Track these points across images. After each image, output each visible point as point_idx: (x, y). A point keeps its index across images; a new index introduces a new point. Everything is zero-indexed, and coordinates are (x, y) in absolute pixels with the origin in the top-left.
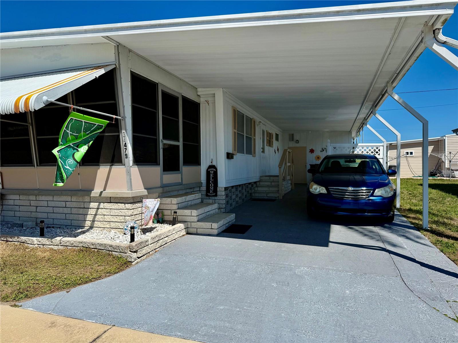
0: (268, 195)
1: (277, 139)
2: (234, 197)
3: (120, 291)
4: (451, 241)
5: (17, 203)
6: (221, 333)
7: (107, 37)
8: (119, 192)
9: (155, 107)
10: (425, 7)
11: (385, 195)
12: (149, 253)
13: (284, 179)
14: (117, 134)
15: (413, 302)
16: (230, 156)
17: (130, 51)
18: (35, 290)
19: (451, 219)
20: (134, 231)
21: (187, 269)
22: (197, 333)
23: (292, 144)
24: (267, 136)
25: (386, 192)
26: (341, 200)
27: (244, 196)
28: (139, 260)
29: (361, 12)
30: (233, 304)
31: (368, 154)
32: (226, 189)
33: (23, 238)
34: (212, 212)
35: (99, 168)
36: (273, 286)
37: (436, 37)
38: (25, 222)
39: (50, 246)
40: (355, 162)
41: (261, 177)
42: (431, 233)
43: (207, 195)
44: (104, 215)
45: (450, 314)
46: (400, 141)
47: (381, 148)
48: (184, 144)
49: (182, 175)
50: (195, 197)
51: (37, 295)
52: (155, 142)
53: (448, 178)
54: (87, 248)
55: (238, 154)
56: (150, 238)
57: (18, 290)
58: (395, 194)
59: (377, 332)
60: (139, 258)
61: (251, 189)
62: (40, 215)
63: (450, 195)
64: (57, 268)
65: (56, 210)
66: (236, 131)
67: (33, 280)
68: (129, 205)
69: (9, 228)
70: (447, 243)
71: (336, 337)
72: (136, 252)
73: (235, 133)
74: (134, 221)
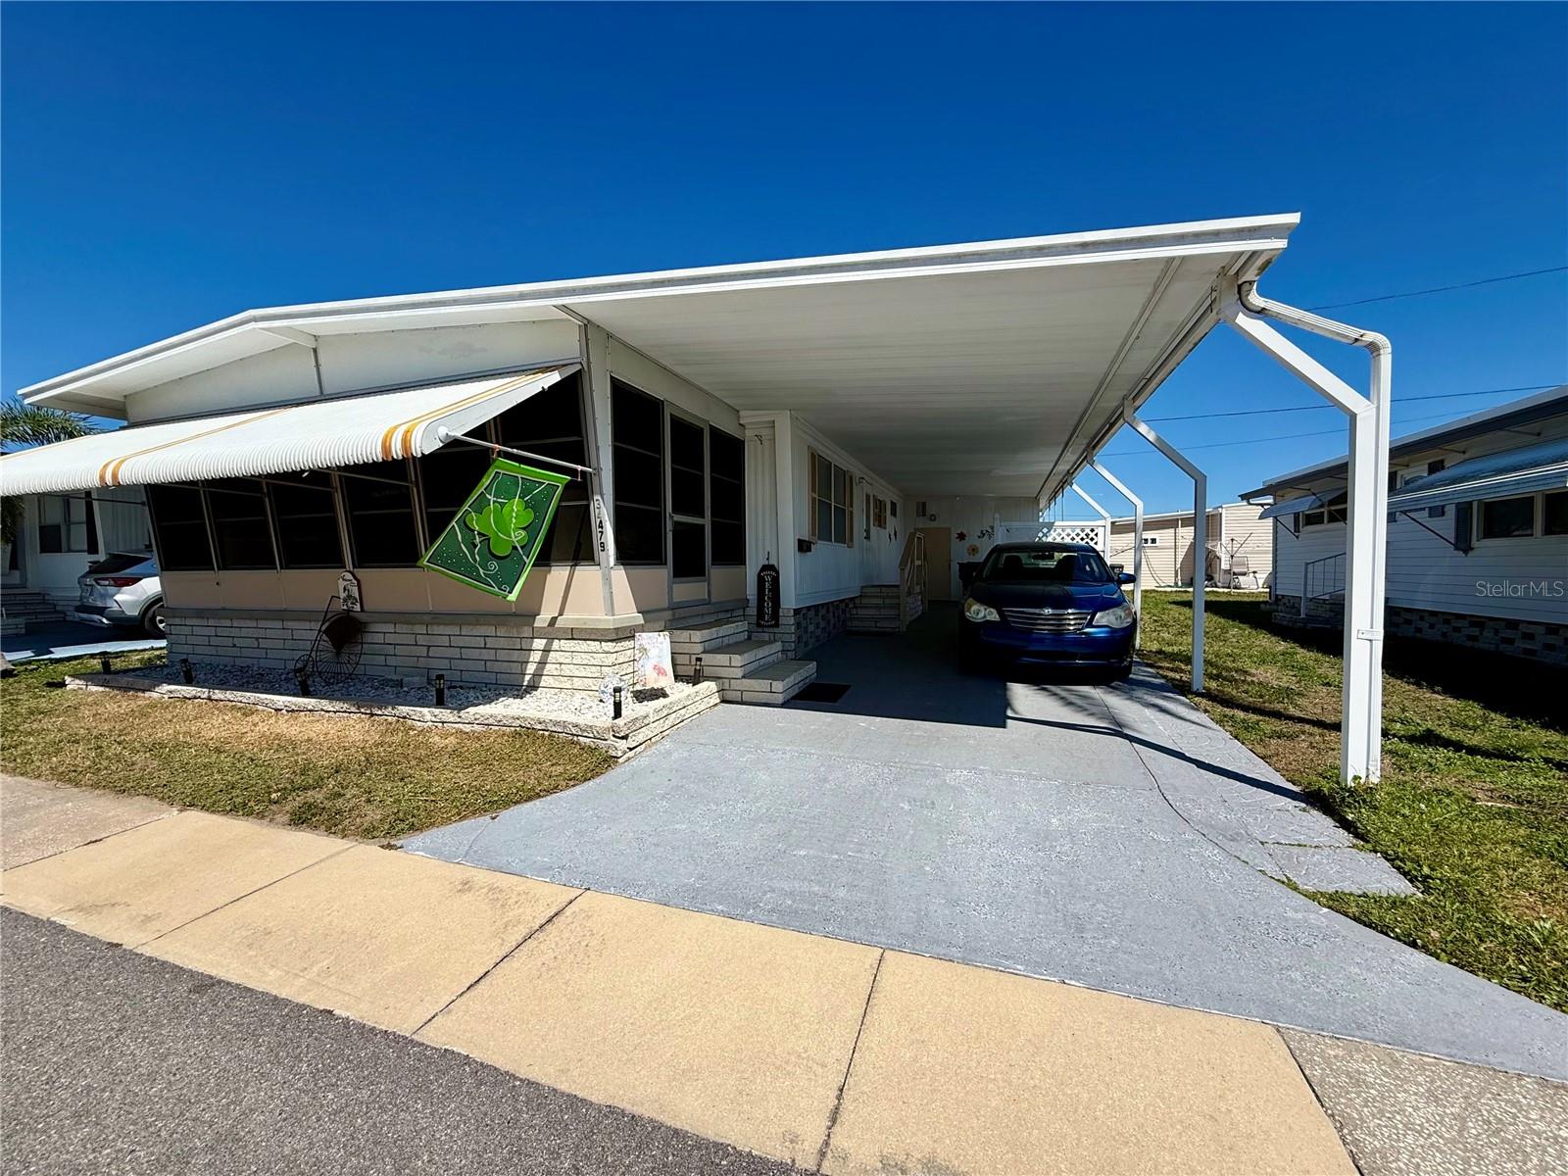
0: (878, 625)
1: (894, 513)
2: (811, 628)
3: (598, 817)
4: (1255, 717)
5: (390, 639)
6: (805, 907)
7: (564, 308)
8: (587, 619)
9: (658, 447)
10: (1226, 235)
11: (1116, 625)
12: (650, 739)
13: (909, 593)
14: (585, 503)
15: (1191, 843)
16: (805, 548)
17: (609, 336)
18: (429, 816)
19: (1246, 672)
20: (620, 696)
21: (727, 773)
22: (756, 907)
23: (923, 523)
24: (875, 507)
25: (1117, 619)
26: (1026, 635)
27: (831, 627)
28: (631, 754)
29: (1091, 247)
30: (824, 845)
31: (1075, 542)
32: (797, 612)
33: (404, 710)
34: (770, 659)
35: (550, 571)
36: (903, 808)
37: (1244, 299)
38: (406, 676)
39: (456, 725)
40: (1051, 557)
41: (862, 587)
42: (1209, 700)
43: (759, 625)
44: (561, 664)
45: (1271, 868)
46: (1141, 516)
47: (1100, 531)
48: (713, 523)
49: (709, 584)
50: (735, 629)
51: (432, 824)
52: (657, 519)
53: (1226, 590)
54: (528, 728)
55: (819, 542)
56: (652, 711)
57: (395, 814)
58: (1135, 621)
59: (1125, 908)
60: (631, 749)
61: (844, 611)
62: (434, 664)
63: (1237, 623)
64: (470, 770)
65: (467, 653)
66: (816, 496)
67: (424, 794)
68: (610, 643)
69: (376, 689)
70: (1244, 721)
71: (1041, 916)
72: (625, 737)
73: (814, 499)
74: (618, 676)
